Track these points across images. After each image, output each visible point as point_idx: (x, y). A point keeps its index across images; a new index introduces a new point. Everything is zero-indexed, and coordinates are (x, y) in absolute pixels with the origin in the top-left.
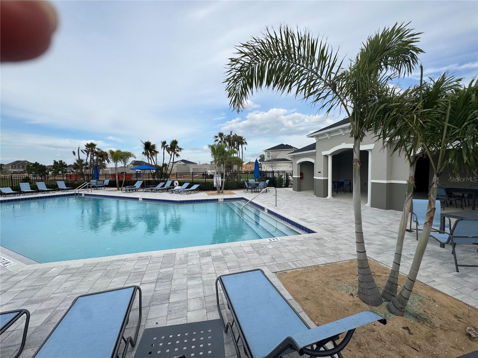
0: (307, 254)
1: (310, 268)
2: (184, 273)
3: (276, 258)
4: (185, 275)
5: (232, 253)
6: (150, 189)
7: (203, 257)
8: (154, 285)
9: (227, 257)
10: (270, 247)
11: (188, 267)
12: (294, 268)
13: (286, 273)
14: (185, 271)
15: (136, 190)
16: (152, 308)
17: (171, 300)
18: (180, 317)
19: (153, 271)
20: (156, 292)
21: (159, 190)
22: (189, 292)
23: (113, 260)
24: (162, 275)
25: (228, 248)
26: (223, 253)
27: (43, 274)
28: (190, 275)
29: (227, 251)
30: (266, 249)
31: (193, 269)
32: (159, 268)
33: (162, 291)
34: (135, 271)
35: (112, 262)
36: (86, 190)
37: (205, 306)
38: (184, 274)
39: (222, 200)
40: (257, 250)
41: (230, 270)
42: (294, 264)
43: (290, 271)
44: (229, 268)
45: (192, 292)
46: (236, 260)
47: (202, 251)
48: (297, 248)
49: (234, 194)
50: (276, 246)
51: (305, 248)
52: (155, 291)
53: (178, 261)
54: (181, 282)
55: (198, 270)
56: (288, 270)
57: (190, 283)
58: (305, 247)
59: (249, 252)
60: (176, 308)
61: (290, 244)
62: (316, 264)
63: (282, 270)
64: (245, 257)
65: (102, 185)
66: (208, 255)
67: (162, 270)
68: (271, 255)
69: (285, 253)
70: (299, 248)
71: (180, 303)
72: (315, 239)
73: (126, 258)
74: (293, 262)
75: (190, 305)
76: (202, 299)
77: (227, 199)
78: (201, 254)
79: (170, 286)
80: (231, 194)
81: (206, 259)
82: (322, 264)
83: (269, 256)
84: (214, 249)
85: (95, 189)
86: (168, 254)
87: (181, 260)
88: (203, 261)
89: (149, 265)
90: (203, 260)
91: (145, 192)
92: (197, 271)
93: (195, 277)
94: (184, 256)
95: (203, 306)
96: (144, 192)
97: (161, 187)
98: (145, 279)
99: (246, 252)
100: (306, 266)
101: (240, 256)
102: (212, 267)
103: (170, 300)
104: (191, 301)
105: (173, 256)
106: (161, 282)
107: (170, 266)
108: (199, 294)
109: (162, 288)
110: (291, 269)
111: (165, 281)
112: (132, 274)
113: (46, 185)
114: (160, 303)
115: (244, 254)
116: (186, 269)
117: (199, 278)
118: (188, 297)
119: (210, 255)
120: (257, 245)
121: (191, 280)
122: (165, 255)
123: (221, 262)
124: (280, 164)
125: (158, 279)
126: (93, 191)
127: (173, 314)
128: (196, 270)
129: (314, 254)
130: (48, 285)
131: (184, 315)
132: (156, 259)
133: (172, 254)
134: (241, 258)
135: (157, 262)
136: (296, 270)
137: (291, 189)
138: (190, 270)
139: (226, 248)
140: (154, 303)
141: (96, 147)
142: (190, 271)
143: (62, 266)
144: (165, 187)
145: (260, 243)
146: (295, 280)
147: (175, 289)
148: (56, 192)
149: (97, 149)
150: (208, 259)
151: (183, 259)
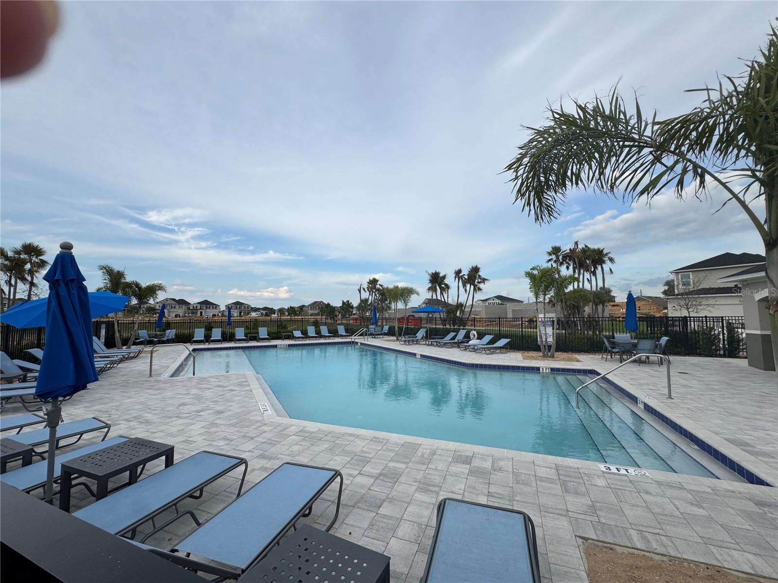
0: (698, 529)
1: (689, 563)
2: (417, 477)
3: (600, 510)
4: (416, 481)
5: (510, 470)
6: (435, 342)
7: (457, 462)
8: (373, 480)
9: (496, 475)
10: (601, 482)
11: (426, 471)
12: (639, 546)
13: (611, 549)
14: (420, 476)
15: (417, 342)
16: (356, 510)
17: (382, 511)
18: (380, 539)
19: (380, 461)
20: (371, 491)
21: (446, 343)
22: (408, 509)
23: (346, 433)
24: (387, 471)
25: (508, 459)
26: (493, 465)
27: (283, 430)
28: (424, 483)
29: (502, 463)
30: (587, 483)
31: (433, 477)
32: (390, 459)
33: (376, 493)
34: (361, 455)
35: (343, 435)
36: (363, 338)
37: (420, 540)
38: (416, 479)
39: (547, 371)
40: (565, 481)
41: (491, 499)
42: (644, 538)
43: (626, 550)
44: (489, 494)
45: (414, 511)
46: (511, 485)
47: (459, 452)
48: (675, 505)
49: (578, 361)
50: (616, 485)
51: (701, 512)
52: (369, 489)
53: (419, 457)
54: (406, 490)
55: (439, 481)
56: (621, 546)
57: (419, 496)
58: (701, 510)
59: (544, 479)
60: (381, 524)
61: (659, 491)
62: (715, 563)
63: (603, 540)
64: (531, 486)
65: (380, 333)
66: (466, 461)
67: (392, 464)
68: (593, 500)
69: (633, 506)
70: (679, 506)
71: (390, 519)
72: (750, 500)
73: (360, 434)
74: (643, 533)
75: (401, 528)
76: (421, 527)
77: (558, 370)
78: (457, 456)
79: (390, 490)
80: (570, 360)
81: (459, 466)
82: (735, 570)
83: (586, 501)
84: (481, 455)
85: (372, 338)
86: (409, 443)
87: (423, 457)
88: (453, 468)
89: (380, 452)
90: (453, 466)
91: (429, 345)
92: (437, 481)
93: (428, 490)
94: (430, 452)
95: (418, 539)
96: (427, 345)
97: (450, 340)
98: (367, 468)
99: (538, 477)
100: (679, 556)
101: (523, 480)
102: (462, 483)
103: (381, 509)
104: (405, 522)
105: (415, 447)
106: (382, 481)
107: (404, 461)
108: (421, 518)
109: (379, 489)
110: (630, 545)
111: (387, 480)
112: (357, 457)
113: (328, 330)
114: (366, 508)
115: (533, 479)
116: (422, 473)
117: (434, 493)
118: (405, 516)
119: (470, 463)
120: (569, 469)
121: (421, 492)
122: (405, 444)
123: (482, 480)
124: (714, 300)
125: (380, 474)
126: (369, 339)
127: (374, 531)
128: (435, 480)
129: (723, 536)
130: (282, 443)
131: (386, 539)
132: (391, 445)
133: (415, 444)
134: (523, 484)
135: (391, 450)
136: (643, 553)
137: (744, 363)
138: (428, 476)
139: (502, 459)
140: (361, 505)
141: (379, 283)
142: (426, 478)
143: (300, 426)
144: (456, 341)
145: (578, 468)
146: (627, 575)
147: (394, 497)
148: (336, 338)
149: (380, 285)
150: (462, 468)
151: (426, 456)
